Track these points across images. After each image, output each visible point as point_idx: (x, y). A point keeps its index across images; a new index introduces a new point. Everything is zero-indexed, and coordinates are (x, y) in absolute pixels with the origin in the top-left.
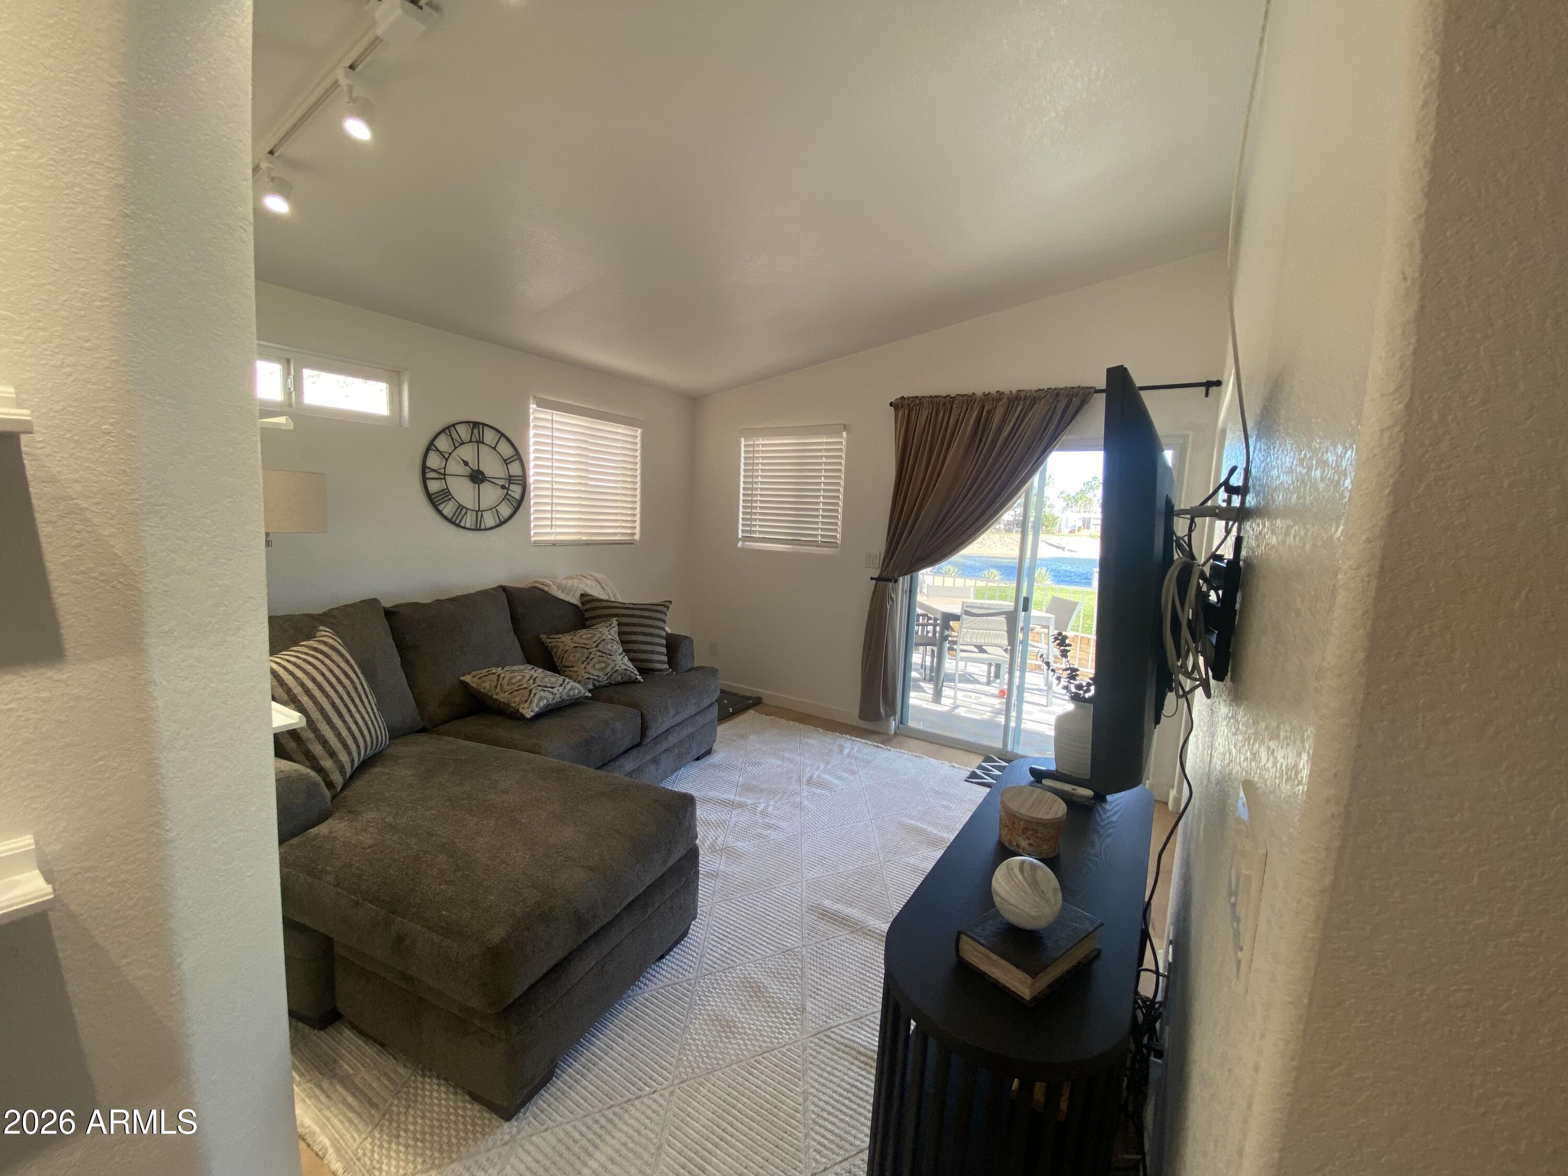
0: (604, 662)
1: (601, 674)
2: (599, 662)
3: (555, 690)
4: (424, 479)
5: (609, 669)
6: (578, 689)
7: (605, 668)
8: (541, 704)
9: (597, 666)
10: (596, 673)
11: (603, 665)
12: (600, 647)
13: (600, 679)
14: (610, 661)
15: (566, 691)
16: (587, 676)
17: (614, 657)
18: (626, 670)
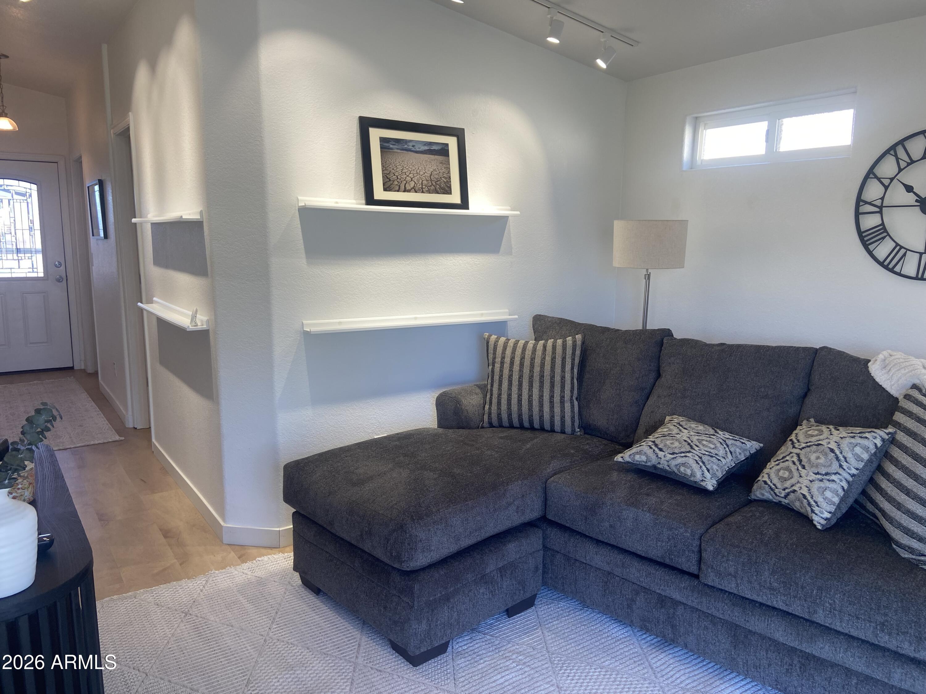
0: (790, 471)
1: (779, 485)
2: (788, 469)
3: (661, 454)
4: (857, 214)
5: (788, 484)
6: (692, 470)
7: (786, 480)
8: (637, 457)
9: (781, 473)
10: (775, 480)
11: (786, 474)
12: (802, 452)
13: (776, 491)
14: (796, 474)
15: (673, 463)
16: (766, 478)
17: (803, 472)
18: (804, 496)
